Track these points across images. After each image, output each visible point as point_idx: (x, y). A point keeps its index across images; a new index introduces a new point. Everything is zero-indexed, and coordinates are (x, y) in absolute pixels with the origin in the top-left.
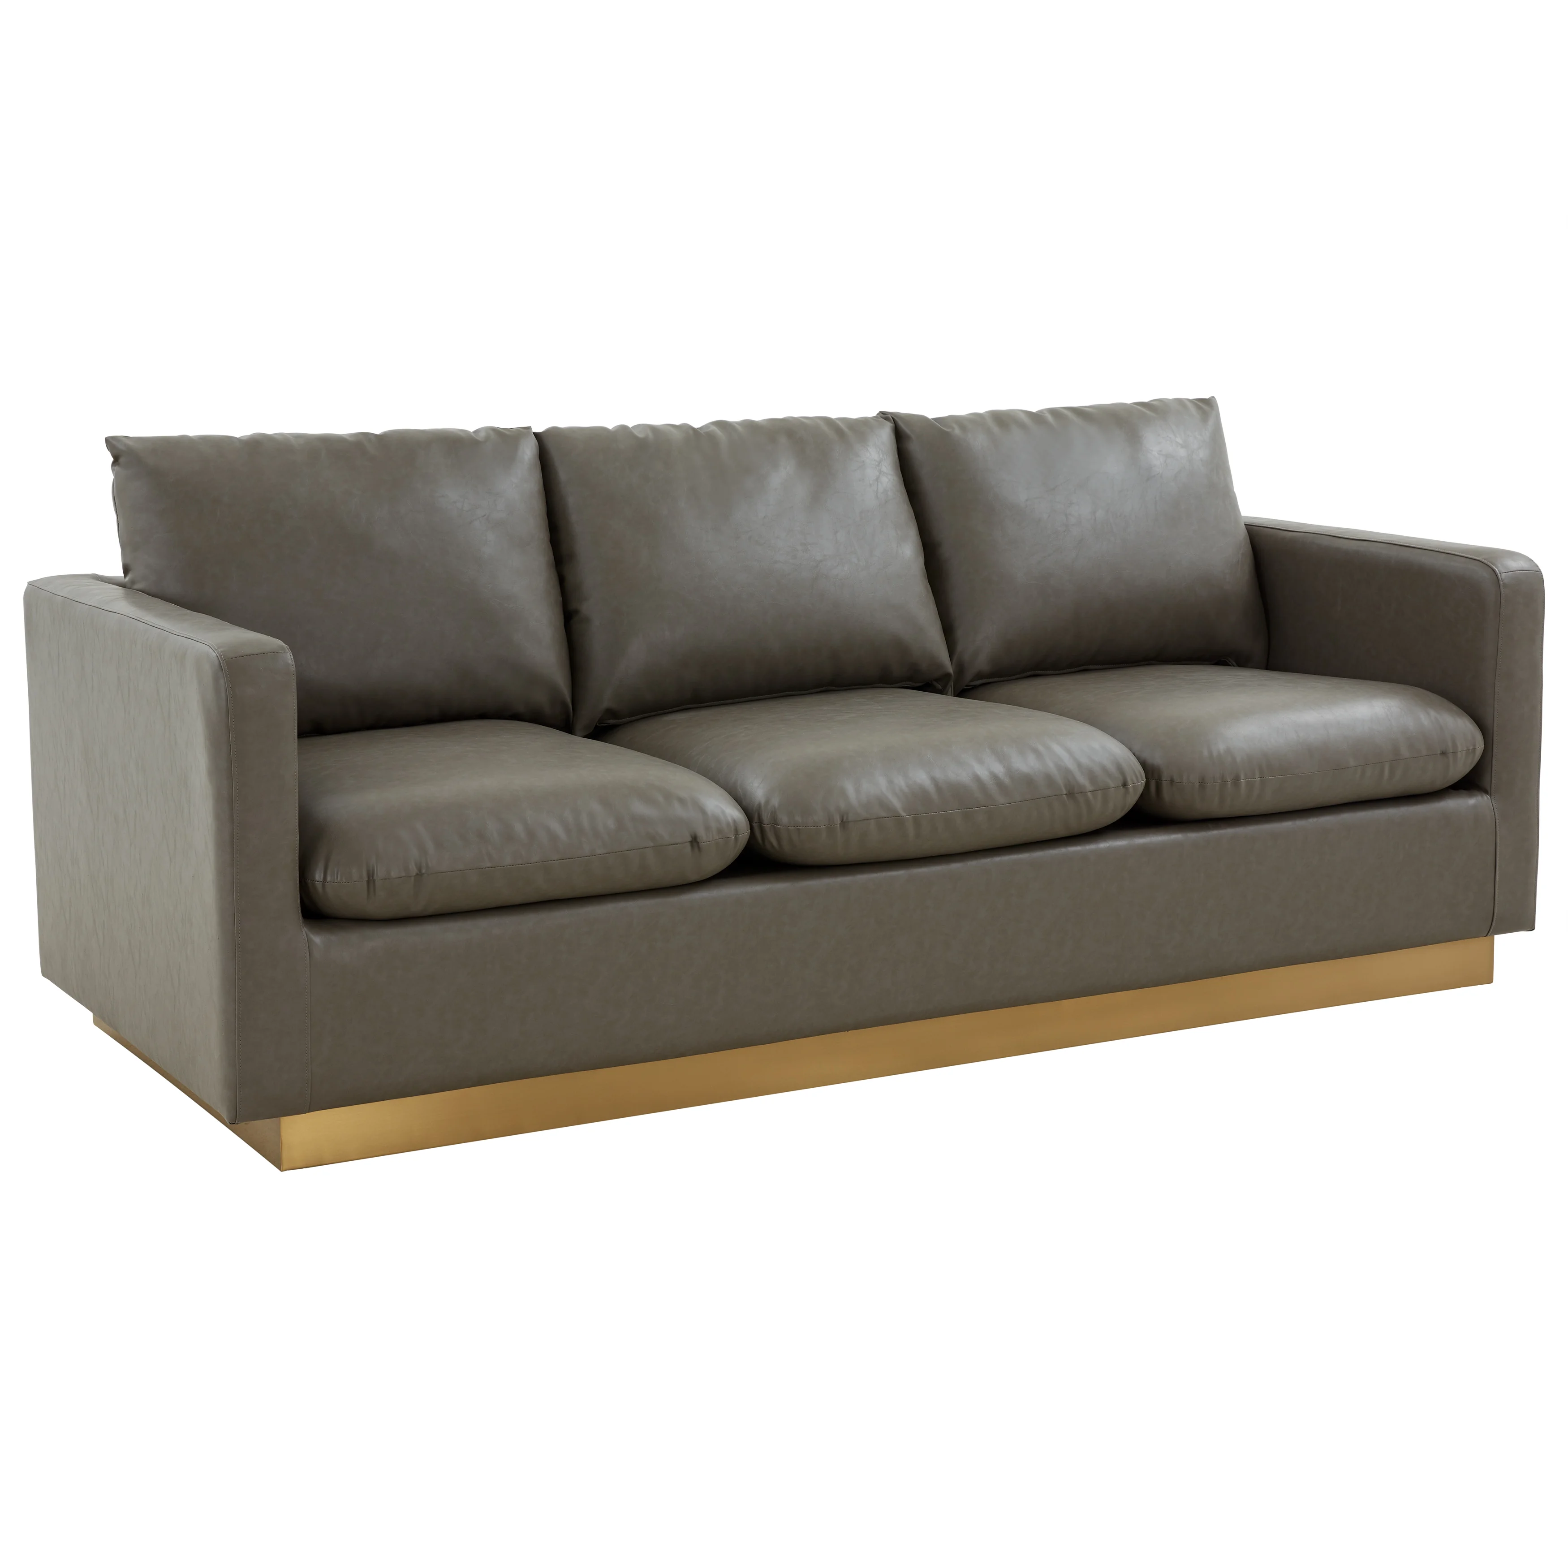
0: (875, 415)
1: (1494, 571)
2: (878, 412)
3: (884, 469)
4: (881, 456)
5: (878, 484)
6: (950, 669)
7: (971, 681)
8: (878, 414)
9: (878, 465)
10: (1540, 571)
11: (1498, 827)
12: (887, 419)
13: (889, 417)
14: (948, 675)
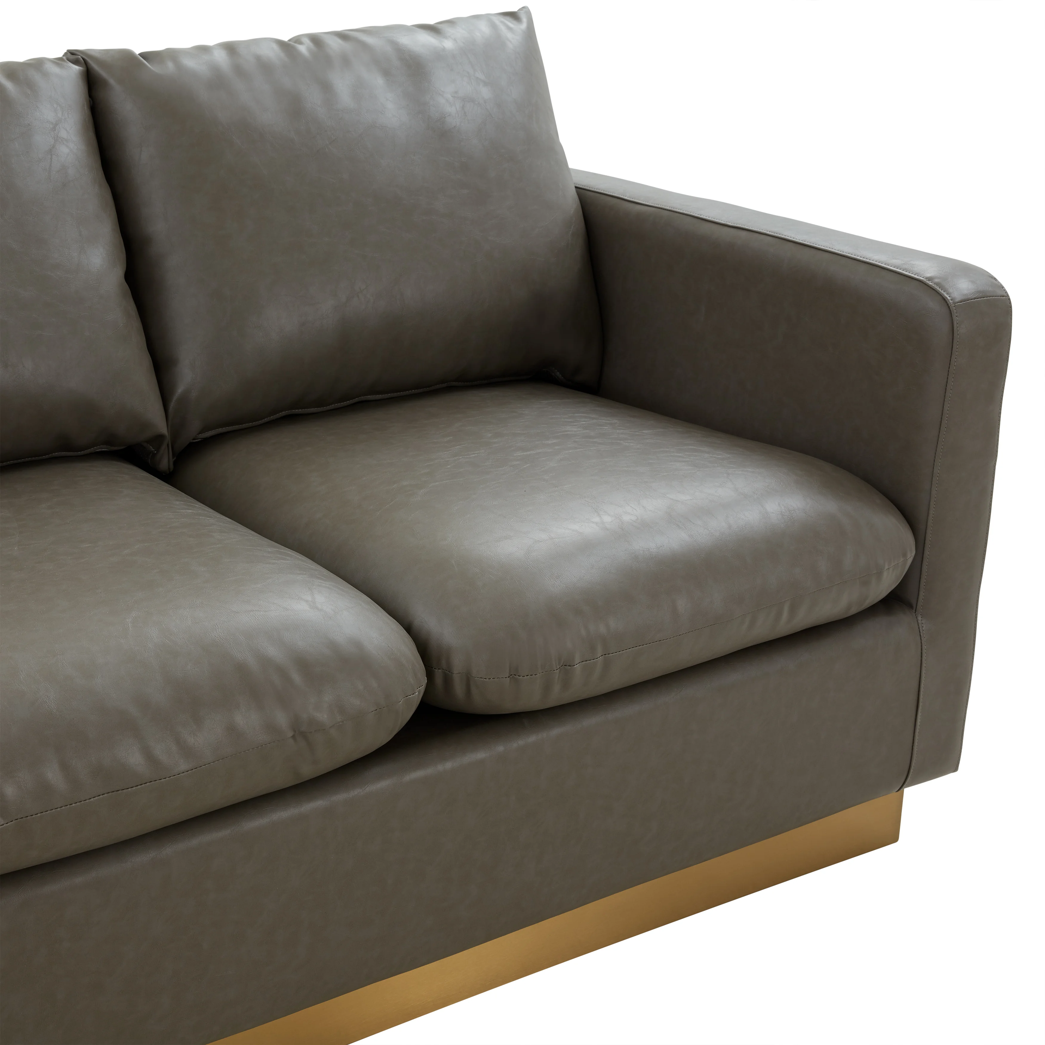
0: (60, 55)
1: (944, 299)
2: (66, 51)
3: (63, 134)
4: (60, 115)
5: (51, 159)
6: (162, 427)
7: (200, 433)
8: (65, 54)
9: (54, 129)
10: (1008, 296)
11: (924, 655)
12: (76, 62)
13: (79, 58)
14: (160, 438)
